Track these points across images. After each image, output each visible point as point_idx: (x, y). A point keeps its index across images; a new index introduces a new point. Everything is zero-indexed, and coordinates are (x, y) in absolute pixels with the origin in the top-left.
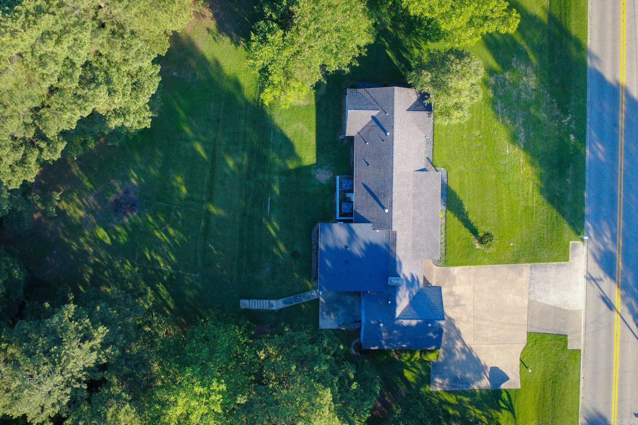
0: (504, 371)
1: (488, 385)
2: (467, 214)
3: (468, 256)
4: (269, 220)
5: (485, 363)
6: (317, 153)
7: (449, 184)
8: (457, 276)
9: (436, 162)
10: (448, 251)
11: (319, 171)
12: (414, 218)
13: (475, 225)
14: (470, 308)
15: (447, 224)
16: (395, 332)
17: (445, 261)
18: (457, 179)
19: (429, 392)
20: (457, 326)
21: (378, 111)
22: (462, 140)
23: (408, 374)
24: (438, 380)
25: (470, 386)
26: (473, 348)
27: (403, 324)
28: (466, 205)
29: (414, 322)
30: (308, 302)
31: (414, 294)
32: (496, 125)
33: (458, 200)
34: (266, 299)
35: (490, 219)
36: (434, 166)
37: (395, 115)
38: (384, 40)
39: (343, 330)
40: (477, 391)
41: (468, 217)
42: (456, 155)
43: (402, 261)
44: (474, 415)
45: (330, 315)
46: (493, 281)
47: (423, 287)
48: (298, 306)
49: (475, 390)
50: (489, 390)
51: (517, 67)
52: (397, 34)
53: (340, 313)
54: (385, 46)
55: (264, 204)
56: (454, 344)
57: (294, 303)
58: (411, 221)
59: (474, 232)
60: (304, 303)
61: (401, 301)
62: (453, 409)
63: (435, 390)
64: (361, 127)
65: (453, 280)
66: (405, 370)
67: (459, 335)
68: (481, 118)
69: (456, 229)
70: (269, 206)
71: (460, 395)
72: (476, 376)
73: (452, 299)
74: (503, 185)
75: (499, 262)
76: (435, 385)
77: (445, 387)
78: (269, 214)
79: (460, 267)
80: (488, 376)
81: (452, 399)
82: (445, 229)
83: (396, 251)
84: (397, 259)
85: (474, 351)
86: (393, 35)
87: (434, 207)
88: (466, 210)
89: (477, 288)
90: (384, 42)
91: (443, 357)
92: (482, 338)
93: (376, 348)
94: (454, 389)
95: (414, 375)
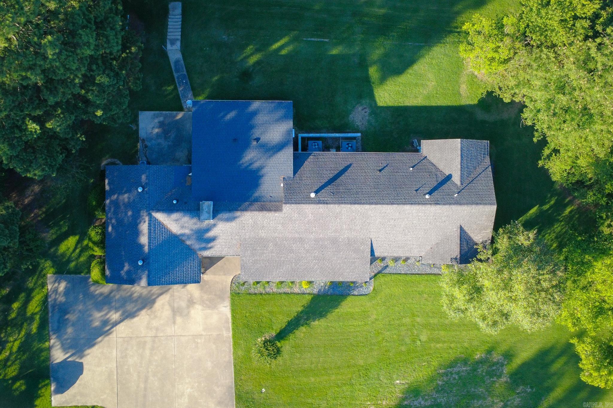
0: (78, 382)
1: (55, 360)
2: (307, 324)
3: (247, 326)
4: (295, 39)
5: (88, 354)
6: (392, 107)
7: (349, 299)
8: (216, 311)
9: (381, 279)
10: (253, 297)
11: (367, 110)
12: (301, 240)
13: (291, 336)
14: (170, 330)
15: (292, 296)
16: (130, 213)
17: (239, 293)
18: (357, 310)
19: (44, 272)
20: (143, 312)
21: (459, 183)
22: (413, 315)
23: (72, 241)
24: (62, 286)
25: (54, 334)
26: (111, 336)
27: (142, 224)
28: (320, 323)
29: (144, 240)
30: (178, 95)
31: (188, 243)
32: (435, 363)
33: (327, 312)
34: (181, 36)
35: (300, 358)
36: (375, 275)
37: (454, 207)
38: (552, 202)
39: (136, 146)
40: (47, 344)
41: (302, 325)
42: (391, 308)
43: (238, 221)
44: (11, 339)
45: (160, 127)
46: (209, 364)
47: (199, 256)
48: (172, 81)
49: (49, 340)
50: (50, 361)
51: (518, 393)
52: (561, 221)
53: (161, 141)
54: (545, 204)
55: (319, 33)
56: (117, 309)
57: (176, 75)
58: (297, 236)
59: (282, 335)
60: (176, 88)
61: (177, 220)
62: (19, 308)
63: (48, 282)
64: (434, 161)
65: (212, 305)
66: (77, 237)
67: (129, 315)
68: (444, 342)
69: (285, 308)
70: (316, 40)
71: (40, 318)
72: (69, 341)
73: (183, 304)
74: (350, 376)
75: (237, 373)
76: (55, 282)
77: (53, 296)
78: (304, 39)
79: (229, 316)
80: (69, 360)
81: (34, 307)
82: (285, 293)
83: (251, 210)
84: (238, 213)
85: (107, 339)
86: (559, 215)
87: (318, 272)
88: (313, 323)
89: (199, 341)
90: (549, 202)
91: (97, 292)
92: (126, 349)
93: (107, 188)
94: (50, 309)
95: (71, 250)
